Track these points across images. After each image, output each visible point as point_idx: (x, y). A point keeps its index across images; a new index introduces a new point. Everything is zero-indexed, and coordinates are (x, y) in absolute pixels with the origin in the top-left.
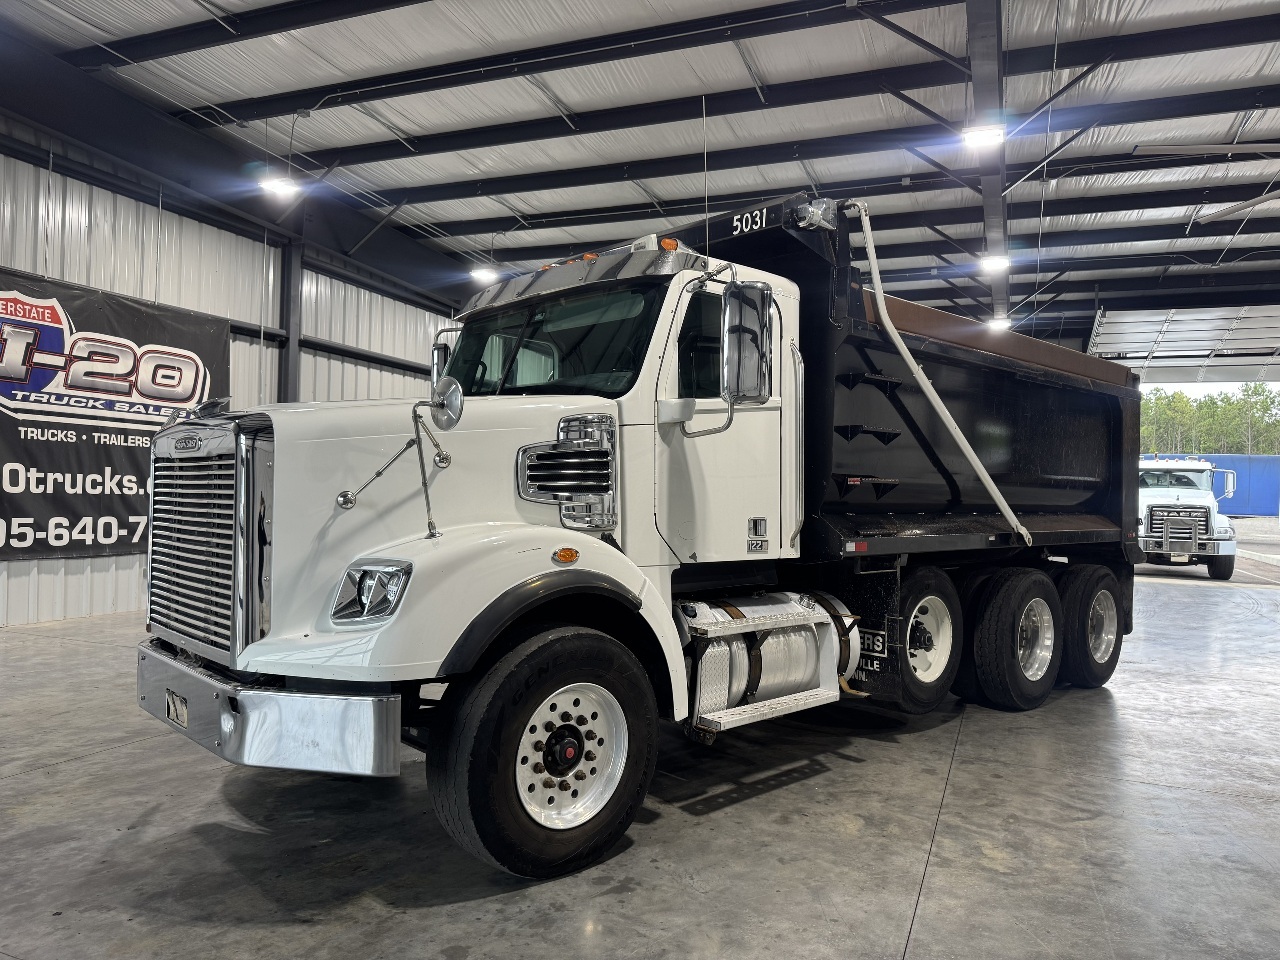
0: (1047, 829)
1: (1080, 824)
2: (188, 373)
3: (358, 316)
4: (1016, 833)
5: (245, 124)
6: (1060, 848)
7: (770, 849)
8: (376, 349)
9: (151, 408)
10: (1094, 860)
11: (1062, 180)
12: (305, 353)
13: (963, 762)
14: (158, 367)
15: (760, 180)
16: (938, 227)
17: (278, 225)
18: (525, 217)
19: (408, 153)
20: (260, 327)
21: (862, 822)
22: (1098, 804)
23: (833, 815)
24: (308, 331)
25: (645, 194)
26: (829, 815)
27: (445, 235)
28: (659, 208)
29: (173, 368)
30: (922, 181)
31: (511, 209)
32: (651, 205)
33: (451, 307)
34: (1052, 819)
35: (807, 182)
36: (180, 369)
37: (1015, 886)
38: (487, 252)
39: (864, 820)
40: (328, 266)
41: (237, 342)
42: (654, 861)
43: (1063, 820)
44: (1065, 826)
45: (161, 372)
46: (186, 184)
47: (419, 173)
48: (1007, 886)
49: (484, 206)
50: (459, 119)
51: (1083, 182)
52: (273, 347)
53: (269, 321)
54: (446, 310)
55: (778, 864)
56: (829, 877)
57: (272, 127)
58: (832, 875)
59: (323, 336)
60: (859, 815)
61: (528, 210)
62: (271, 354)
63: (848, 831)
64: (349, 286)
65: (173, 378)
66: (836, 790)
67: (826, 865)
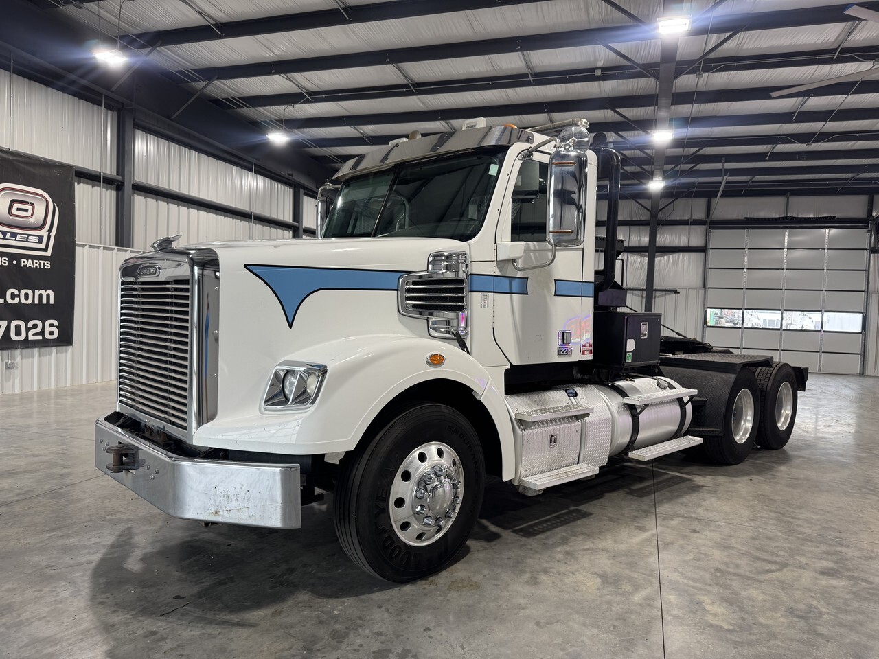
0: (749, 582)
1: (773, 576)
2: (40, 207)
3: (179, 168)
4: (728, 587)
5: (81, 5)
6: (765, 601)
7: (528, 612)
8: (194, 193)
9: (8, 235)
10: (796, 612)
11: (711, 74)
12: (137, 195)
13: (665, 519)
14: (13, 202)
15: (489, 68)
16: (618, 110)
17: (113, 92)
18: (310, 93)
19: (217, 37)
20: (100, 173)
21: (599, 580)
22: (780, 556)
23: (573, 574)
24: (140, 178)
25: (402, 77)
26: (571, 574)
27: (247, 107)
28: (412, 88)
29: (26, 203)
30: (609, 72)
31: (298, 86)
32: (406, 86)
33: (252, 163)
34: (750, 572)
35: (525, 71)
36: (32, 204)
37: (742, 644)
38: (281, 121)
39: (600, 578)
40: (156, 128)
41: (81, 184)
42: (427, 629)
43: (759, 572)
44: (762, 578)
45: (16, 206)
46: (33, 54)
47: (226, 54)
48: (736, 644)
49: (276, 83)
50: (257, 9)
51: (726, 76)
52: (111, 189)
53: (108, 168)
54: (249, 166)
55: (535, 627)
56: (583, 641)
57: (103, 9)
58: (585, 639)
59: (152, 182)
60: (595, 573)
61: (312, 88)
62: (110, 195)
63: (590, 591)
64: (173, 145)
65: (26, 211)
66: (571, 549)
67: (576, 626)
